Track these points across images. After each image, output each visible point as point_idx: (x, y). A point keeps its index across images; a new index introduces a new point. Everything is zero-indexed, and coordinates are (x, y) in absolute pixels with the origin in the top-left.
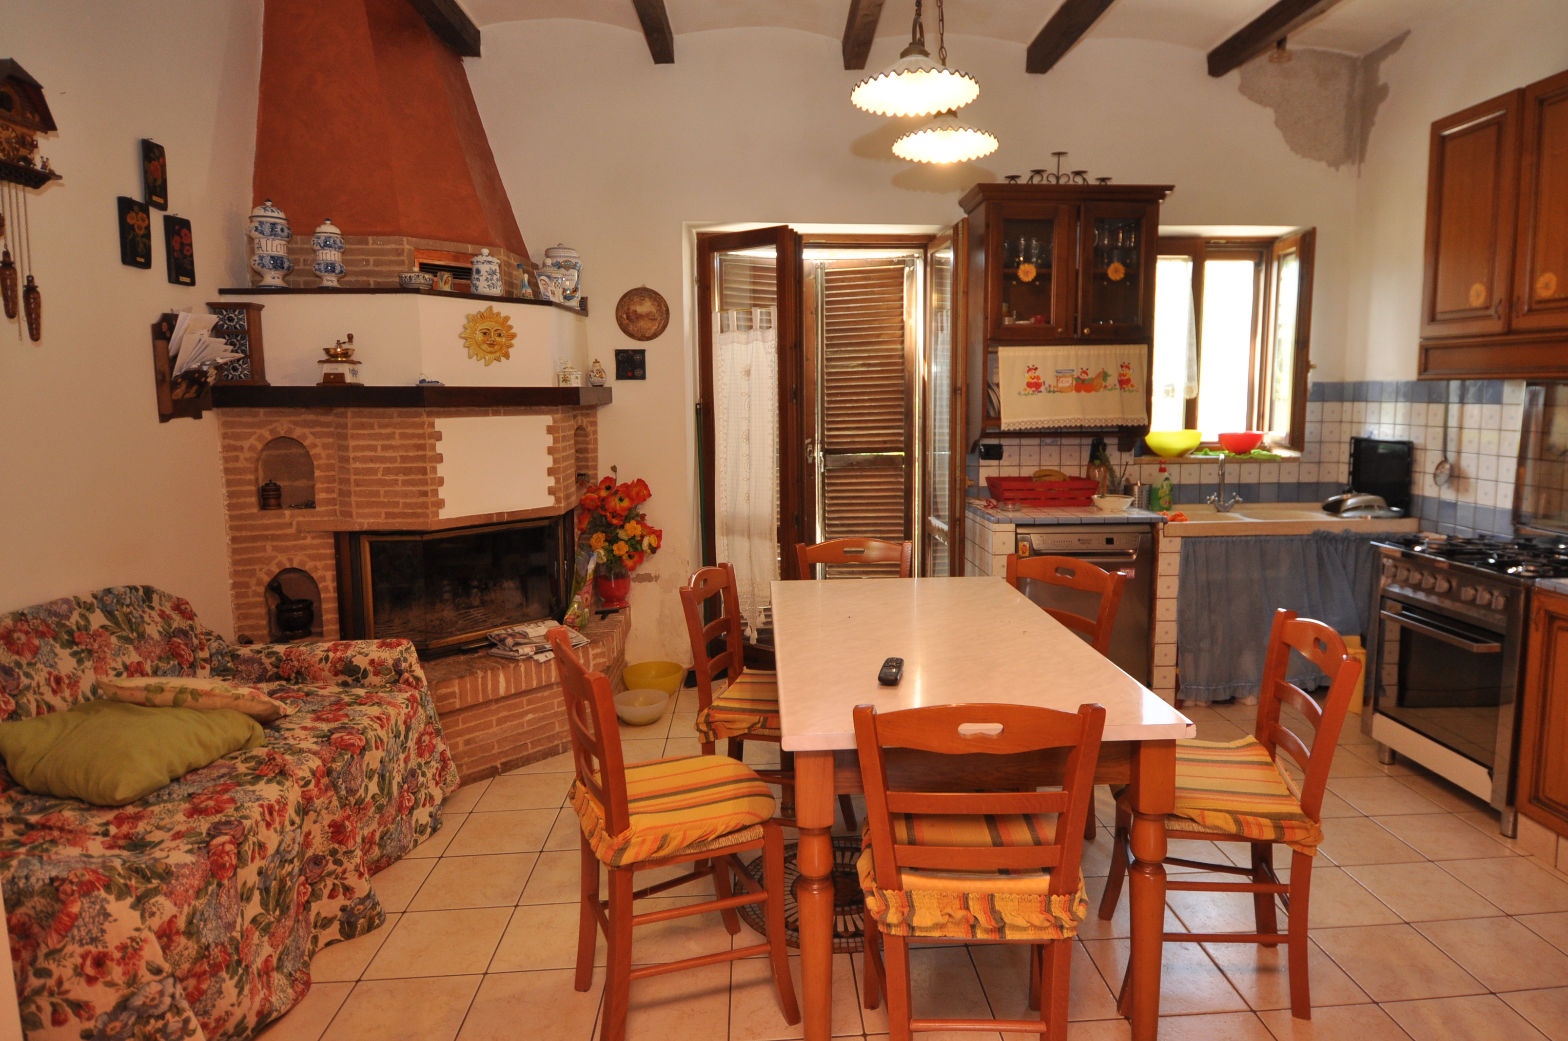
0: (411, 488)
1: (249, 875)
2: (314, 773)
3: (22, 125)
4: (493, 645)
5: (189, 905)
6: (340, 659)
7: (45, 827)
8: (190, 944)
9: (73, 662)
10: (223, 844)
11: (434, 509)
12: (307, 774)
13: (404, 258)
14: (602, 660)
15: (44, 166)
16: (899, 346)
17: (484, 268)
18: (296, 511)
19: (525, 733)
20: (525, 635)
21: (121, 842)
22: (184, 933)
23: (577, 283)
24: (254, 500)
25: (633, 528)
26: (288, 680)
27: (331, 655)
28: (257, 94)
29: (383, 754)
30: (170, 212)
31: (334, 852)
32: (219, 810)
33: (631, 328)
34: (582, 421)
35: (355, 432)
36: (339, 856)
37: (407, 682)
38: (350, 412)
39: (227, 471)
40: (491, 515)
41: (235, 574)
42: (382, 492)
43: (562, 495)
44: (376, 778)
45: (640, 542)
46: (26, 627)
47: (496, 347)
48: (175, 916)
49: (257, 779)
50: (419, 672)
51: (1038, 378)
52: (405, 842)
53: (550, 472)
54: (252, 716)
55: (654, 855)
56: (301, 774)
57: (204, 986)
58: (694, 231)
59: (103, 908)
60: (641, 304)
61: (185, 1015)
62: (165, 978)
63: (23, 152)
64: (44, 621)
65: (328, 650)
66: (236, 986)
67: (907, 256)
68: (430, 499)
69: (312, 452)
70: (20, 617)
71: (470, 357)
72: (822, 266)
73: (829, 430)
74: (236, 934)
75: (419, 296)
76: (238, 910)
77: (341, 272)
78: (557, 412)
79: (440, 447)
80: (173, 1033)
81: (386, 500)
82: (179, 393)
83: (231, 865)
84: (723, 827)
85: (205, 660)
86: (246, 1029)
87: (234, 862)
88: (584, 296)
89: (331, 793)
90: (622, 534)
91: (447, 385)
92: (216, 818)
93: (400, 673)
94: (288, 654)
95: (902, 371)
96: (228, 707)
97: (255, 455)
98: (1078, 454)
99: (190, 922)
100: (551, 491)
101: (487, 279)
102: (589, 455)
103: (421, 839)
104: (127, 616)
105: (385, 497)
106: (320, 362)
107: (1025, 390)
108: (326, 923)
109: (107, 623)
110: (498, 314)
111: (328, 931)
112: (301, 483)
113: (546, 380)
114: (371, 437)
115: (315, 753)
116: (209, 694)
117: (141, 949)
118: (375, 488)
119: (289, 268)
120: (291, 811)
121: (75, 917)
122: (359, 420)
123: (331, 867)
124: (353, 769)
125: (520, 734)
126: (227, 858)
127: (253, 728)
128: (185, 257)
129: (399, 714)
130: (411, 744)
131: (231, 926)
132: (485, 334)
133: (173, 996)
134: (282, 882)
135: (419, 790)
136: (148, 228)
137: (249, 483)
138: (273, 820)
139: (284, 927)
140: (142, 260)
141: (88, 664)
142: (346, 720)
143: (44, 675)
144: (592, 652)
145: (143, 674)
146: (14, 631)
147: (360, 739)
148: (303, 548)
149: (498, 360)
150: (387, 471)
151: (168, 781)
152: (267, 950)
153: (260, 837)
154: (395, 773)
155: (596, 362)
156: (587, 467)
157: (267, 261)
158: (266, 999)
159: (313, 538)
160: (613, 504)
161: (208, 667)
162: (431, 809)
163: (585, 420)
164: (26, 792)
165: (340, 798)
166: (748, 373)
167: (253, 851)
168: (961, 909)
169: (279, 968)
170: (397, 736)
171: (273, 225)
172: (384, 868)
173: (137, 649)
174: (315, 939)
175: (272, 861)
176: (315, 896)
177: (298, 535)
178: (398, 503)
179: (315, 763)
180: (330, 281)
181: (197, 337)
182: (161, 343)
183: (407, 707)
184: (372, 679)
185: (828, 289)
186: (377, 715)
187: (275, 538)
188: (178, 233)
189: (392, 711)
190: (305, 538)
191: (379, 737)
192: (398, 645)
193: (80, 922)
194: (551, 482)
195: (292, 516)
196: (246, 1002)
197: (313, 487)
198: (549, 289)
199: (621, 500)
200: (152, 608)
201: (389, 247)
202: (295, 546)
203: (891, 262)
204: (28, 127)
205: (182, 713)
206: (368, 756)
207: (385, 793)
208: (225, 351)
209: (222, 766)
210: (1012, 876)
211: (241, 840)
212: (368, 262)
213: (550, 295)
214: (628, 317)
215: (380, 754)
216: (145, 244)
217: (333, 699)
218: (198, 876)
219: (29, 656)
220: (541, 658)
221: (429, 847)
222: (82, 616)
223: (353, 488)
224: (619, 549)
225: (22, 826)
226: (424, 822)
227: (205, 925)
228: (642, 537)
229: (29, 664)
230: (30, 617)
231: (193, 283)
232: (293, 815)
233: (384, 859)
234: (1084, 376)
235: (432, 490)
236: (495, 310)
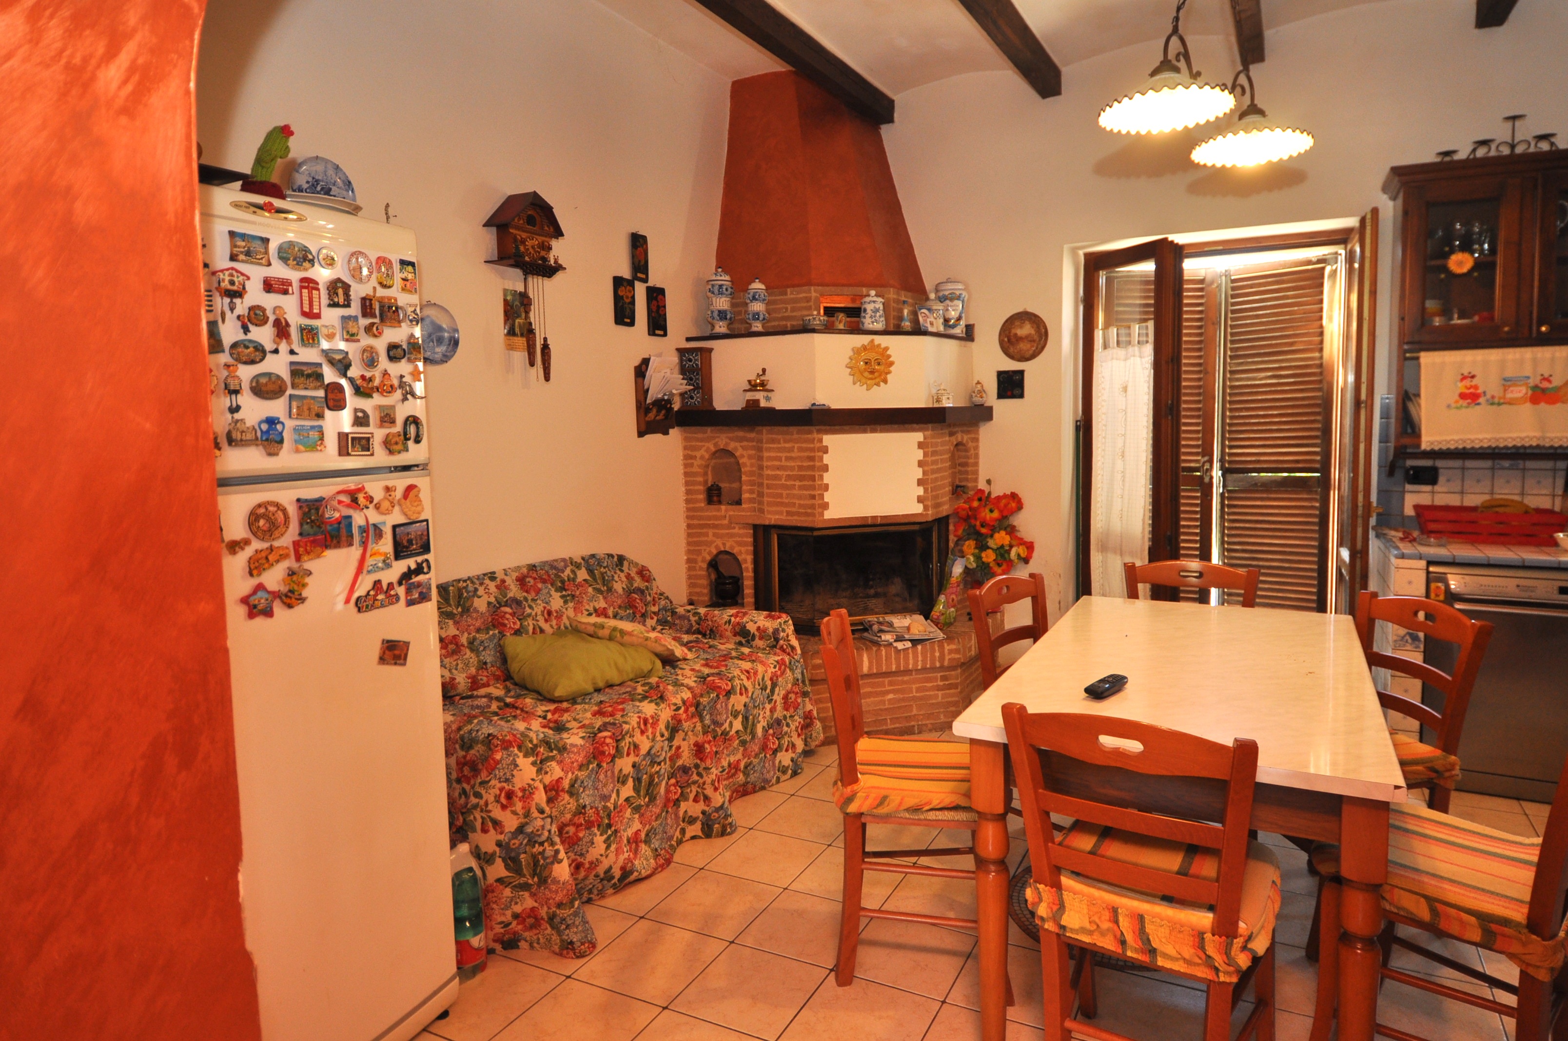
0: (805, 492)
1: (625, 764)
2: (684, 702)
3: (542, 236)
4: (866, 630)
5: (573, 773)
6: (738, 623)
7: (513, 706)
8: (571, 801)
9: (561, 602)
10: (605, 738)
11: (820, 510)
12: (679, 702)
13: (812, 304)
14: (957, 656)
15: (556, 262)
16: (1317, 355)
17: (869, 307)
18: (730, 507)
19: (886, 709)
20: (891, 625)
21: (551, 725)
22: (568, 792)
23: (961, 313)
24: (701, 496)
25: (1001, 538)
26: (704, 635)
27: (733, 619)
28: (721, 185)
29: (747, 700)
30: (651, 283)
31: (697, 766)
32: (612, 715)
33: (1011, 350)
34: (963, 438)
35: (768, 445)
36: (701, 770)
37: (782, 648)
38: (765, 430)
39: (686, 474)
40: (867, 518)
41: (689, 552)
42: (784, 495)
43: (929, 503)
44: (740, 718)
45: (1009, 552)
46: (535, 575)
47: (876, 374)
48: (562, 778)
49: (644, 698)
50: (795, 642)
51: (1476, 387)
52: (768, 776)
53: (920, 482)
54: (657, 655)
55: (875, 811)
56: (674, 701)
57: (581, 835)
58: (1081, 253)
59: (514, 760)
60: (1021, 327)
61: (556, 847)
62: (546, 817)
63: (543, 253)
64: (547, 572)
65: (731, 616)
66: (605, 842)
67: (1329, 254)
68: (817, 502)
69: (741, 462)
70: (532, 567)
71: (854, 383)
72: (1227, 274)
73: (1231, 447)
74: (610, 805)
75: (815, 335)
76: (614, 788)
77: (764, 319)
78: (927, 430)
79: (827, 459)
80: (547, 858)
81: (787, 501)
82: (651, 416)
83: (609, 753)
84: (938, 802)
85: (654, 613)
86: (613, 878)
87: (613, 752)
88: (971, 322)
89: (696, 720)
90: (991, 543)
91: (833, 407)
92: (607, 720)
93: (777, 640)
94: (706, 615)
95: (1320, 382)
96: (640, 645)
97: (703, 463)
98: (1550, 480)
99: (572, 786)
100: (920, 500)
101: (871, 317)
102: (970, 469)
103: (783, 778)
104: (602, 574)
105: (786, 498)
106: (745, 391)
107: (1457, 402)
108: (692, 821)
109: (588, 578)
110: (879, 345)
111: (693, 827)
112: (735, 485)
113: (919, 401)
114: (779, 450)
115: (690, 688)
116: (630, 634)
117: (533, 793)
118: (779, 491)
119: (731, 318)
120: (662, 726)
121: (498, 762)
122: (770, 436)
123: (695, 777)
124: (719, 706)
125: (881, 710)
126: (606, 748)
127: (654, 663)
128: (660, 315)
129: (766, 671)
130: (778, 697)
131: (606, 798)
132: (866, 363)
133: (549, 831)
134: (651, 778)
135: (783, 737)
136: (633, 297)
137: (699, 483)
138: (647, 730)
139: (651, 811)
140: (628, 321)
141: (571, 605)
142: (723, 669)
143: (541, 608)
144: (947, 647)
145: (607, 616)
146: (527, 577)
147: (727, 684)
148: (732, 536)
149: (878, 385)
150: (789, 477)
151: (592, 690)
152: (636, 825)
153: (635, 739)
154: (760, 718)
155: (978, 383)
156: (967, 480)
157: (716, 314)
158: (629, 860)
159: (740, 528)
160: (983, 514)
161: (656, 618)
162: (793, 755)
163: (966, 437)
164: (516, 684)
165: (704, 726)
166: (1125, 389)
167: (629, 748)
168: (1110, 921)
169: (647, 842)
170: (764, 689)
171: (721, 286)
172: (751, 793)
173: (605, 598)
174: (683, 831)
175: (644, 759)
176: (684, 797)
177: (729, 526)
178: (795, 504)
179: (687, 695)
180: (757, 327)
181: (662, 374)
182: (640, 380)
183: (775, 667)
184: (758, 642)
185: (1233, 297)
186: (747, 668)
187: (715, 526)
188: (656, 299)
189: (760, 668)
190: (734, 528)
191: (744, 686)
192: (779, 618)
193: (499, 766)
194: (920, 491)
195: (726, 511)
196: (612, 856)
197: (741, 488)
198: (928, 320)
199: (991, 511)
200: (622, 571)
201: (801, 296)
202: (728, 534)
203: (1309, 262)
204: (546, 237)
205: (612, 645)
206: (733, 699)
207: (748, 731)
208: (681, 384)
209: (629, 686)
210: (1173, 905)
211: (619, 738)
212: (786, 309)
213: (928, 325)
214: (1009, 340)
215: (744, 699)
216: (630, 309)
217: (725, 653)
218: (582, 755)
219: (533, 594)
220: (900, 646)
221: (788, 785)
222: (573, 571)
223: (766, 491)
224: (986, 556)
225: (502, 704)
226: (786, 765)
227: (584, 791)
228: (1011, 546)
229: (533, 600)
230: (538, 568)
231: (665, 335)
232: (664, 730)
233: (750, 786)
234: (1545, 385)
235: (819, 494)
236: (876, 343)
